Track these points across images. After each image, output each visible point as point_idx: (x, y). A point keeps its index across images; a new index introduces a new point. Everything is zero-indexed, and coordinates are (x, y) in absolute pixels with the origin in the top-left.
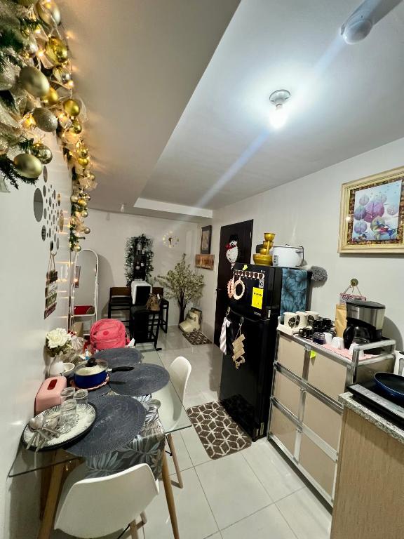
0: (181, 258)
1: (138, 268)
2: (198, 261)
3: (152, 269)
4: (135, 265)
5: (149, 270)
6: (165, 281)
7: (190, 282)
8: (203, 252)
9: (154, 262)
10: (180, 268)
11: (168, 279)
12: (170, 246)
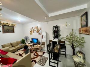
0: (72, 30)
1: (56, 35)
2: (80, 31)
3: (60, 35)
4: (55, 34)
5: (59, 36)
6: (66, 39)
7: (76, 40)
8: (82, 27)
9: (61, 33)
10: (72, 34)
11: (66, 38)
12: (66, 27)
